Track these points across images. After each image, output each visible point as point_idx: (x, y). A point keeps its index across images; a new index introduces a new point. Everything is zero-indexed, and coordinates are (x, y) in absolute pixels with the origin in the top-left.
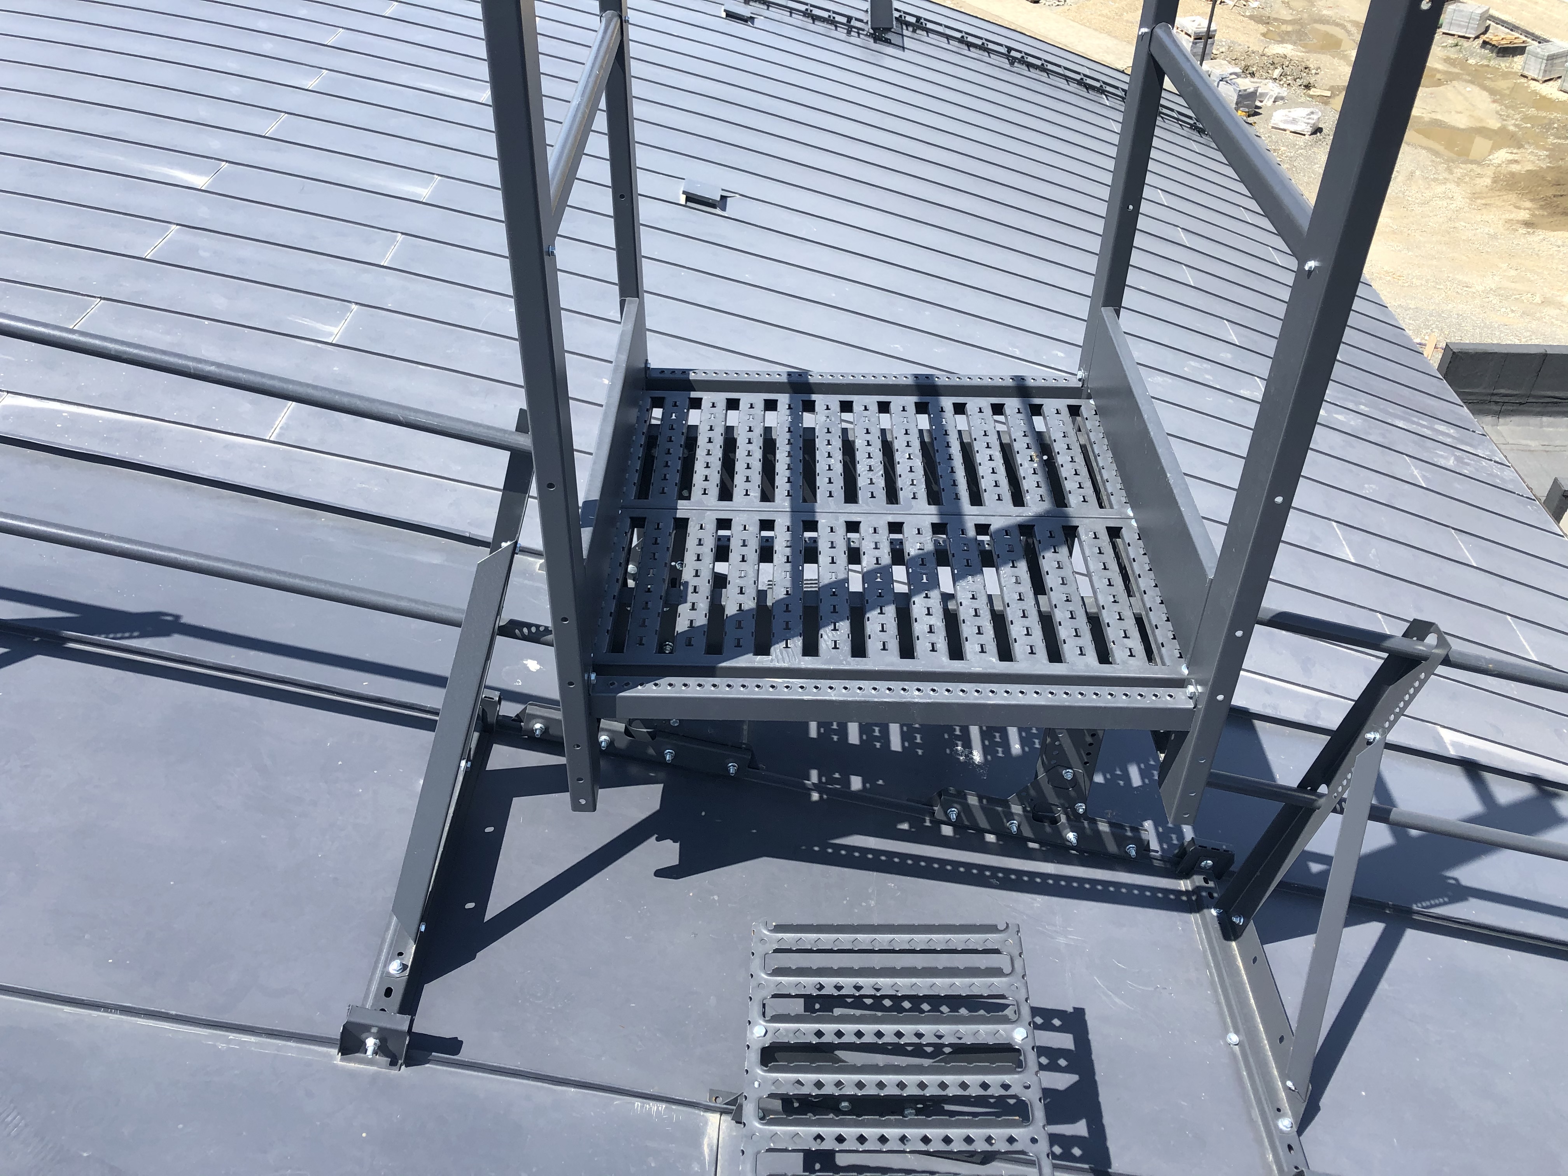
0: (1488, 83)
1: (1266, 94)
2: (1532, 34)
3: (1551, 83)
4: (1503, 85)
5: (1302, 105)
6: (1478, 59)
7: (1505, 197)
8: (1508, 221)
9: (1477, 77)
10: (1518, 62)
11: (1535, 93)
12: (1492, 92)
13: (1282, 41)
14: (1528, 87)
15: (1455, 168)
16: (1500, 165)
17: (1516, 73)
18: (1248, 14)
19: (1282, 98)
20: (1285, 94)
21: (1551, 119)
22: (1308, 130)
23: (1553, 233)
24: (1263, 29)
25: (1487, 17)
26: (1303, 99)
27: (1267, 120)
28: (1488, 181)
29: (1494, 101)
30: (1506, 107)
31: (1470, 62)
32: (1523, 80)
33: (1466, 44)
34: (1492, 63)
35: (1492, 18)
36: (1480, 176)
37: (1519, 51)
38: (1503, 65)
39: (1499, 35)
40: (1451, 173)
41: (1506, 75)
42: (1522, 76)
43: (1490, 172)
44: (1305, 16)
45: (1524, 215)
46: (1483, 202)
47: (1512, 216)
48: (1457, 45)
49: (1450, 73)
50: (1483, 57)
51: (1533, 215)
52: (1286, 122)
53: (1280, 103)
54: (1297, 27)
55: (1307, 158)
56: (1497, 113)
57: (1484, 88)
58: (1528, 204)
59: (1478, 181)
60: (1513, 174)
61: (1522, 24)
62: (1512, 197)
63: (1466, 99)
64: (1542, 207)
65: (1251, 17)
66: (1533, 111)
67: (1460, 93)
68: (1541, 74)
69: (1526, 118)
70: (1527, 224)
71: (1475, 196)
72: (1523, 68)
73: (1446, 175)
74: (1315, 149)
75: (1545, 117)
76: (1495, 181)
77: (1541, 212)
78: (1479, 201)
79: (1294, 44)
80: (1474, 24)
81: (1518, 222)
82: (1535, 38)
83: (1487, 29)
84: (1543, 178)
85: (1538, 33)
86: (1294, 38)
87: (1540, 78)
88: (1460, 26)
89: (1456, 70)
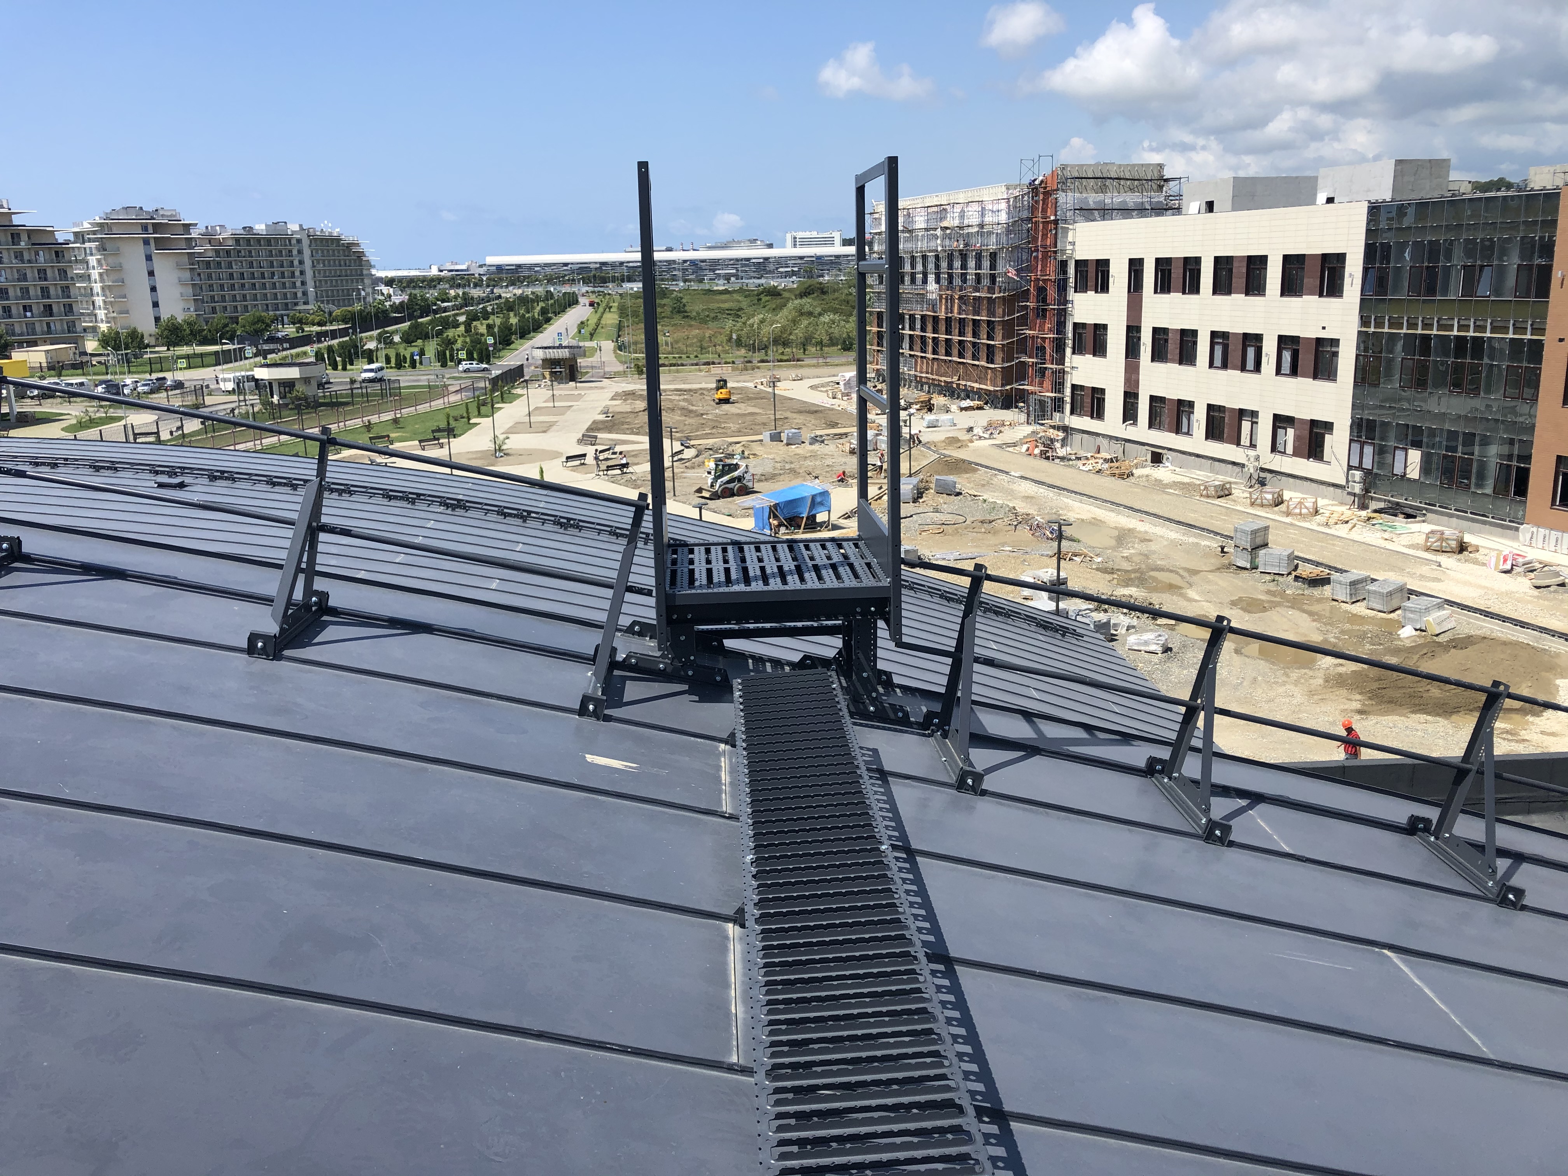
0: (1306, 607)
1: (1119, 624)
2: (1335, 568)
3: (1358, 604)
4: (1316, 608)
5: (1151, 630)
6: (1294, 590)
7: (1338, 693)
8: (1343, 711)
9: (1295, 603)
10: (1327, 590)
11: (1346, 612)
12: (1310, 614)
13: (1127, 586)
14: (1340, 608)
15: (1292, 672)
16: (1328, 669)
17: (1327, 598)
18: (1094, 567)
19: (1134, 627)
20: (1135, 624)
21: (1364, 631)
22: (1159, 649)
23: (1383, 718)
24: (1108, 577)
25: (1292, 557)
26: (1152, 627)
27: (1124, 644)
28: (1320, 681)
29: (1314, 621)
30: (1325, 624)
31: (1287, 592)
32: (1335, 603)
33: (1280, 579)
34: (1306, 592)
35: (1298, 558)
36: (1315, 678)
37: (1326, 581)
38: (1316, 593)
39: (1306, 570)
40: (1288, 676)
41: (1320, 600)
42: (1333, 600)
43: (1321, 674)
44: (1143, 566)
45: (1357, 705)
46: (1320, 697)
47: (1346, 707)
48: (1274, 580)
49: (1272, 602)
50: (1297, 588)
51: (1364, 704)
52: (1138, 644)
53: (1133, 630)
54: (1138, 575)
55: (1163, 672)
56: (1318, 629)
57: (1304, 611)
58: (1358, 697)
59: (1312, 681)
60: (1340, 675)
61: (1325, 561)
62: (1344, 692)
63: (1289, 620)
64: (1370, 698)
65: (1097, 569)
66: (1347, 626)
67: (1283, 616)
68: (1348, 597)
69: (1343, 632)
70: (1360, 712)
71: (1311, 693)
72: (1333, 594)
73: (1285, 679)
74: (1170, 665)
75: (1359, 630)
76: (1327, 681)
77: (1370, 702)
78: (1316, 697)
79: (1138, 587)
80: (1284, 563)
81: (1352, 711)
82: (1338, 570)
83: (1296, 567)
84: (1367, 676)
85: (1340, 567)
86: (1136, 582)
87: (1348, 600)
88: (1273, 565)
89: (1278, 599)
